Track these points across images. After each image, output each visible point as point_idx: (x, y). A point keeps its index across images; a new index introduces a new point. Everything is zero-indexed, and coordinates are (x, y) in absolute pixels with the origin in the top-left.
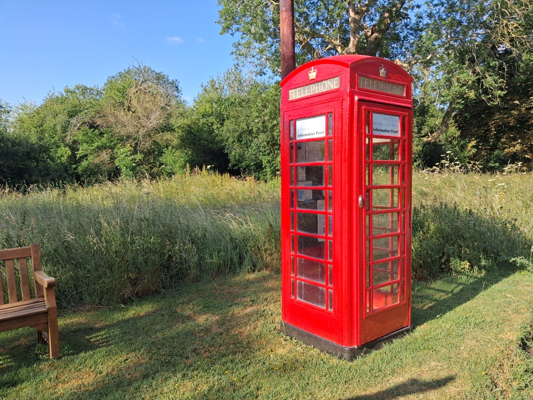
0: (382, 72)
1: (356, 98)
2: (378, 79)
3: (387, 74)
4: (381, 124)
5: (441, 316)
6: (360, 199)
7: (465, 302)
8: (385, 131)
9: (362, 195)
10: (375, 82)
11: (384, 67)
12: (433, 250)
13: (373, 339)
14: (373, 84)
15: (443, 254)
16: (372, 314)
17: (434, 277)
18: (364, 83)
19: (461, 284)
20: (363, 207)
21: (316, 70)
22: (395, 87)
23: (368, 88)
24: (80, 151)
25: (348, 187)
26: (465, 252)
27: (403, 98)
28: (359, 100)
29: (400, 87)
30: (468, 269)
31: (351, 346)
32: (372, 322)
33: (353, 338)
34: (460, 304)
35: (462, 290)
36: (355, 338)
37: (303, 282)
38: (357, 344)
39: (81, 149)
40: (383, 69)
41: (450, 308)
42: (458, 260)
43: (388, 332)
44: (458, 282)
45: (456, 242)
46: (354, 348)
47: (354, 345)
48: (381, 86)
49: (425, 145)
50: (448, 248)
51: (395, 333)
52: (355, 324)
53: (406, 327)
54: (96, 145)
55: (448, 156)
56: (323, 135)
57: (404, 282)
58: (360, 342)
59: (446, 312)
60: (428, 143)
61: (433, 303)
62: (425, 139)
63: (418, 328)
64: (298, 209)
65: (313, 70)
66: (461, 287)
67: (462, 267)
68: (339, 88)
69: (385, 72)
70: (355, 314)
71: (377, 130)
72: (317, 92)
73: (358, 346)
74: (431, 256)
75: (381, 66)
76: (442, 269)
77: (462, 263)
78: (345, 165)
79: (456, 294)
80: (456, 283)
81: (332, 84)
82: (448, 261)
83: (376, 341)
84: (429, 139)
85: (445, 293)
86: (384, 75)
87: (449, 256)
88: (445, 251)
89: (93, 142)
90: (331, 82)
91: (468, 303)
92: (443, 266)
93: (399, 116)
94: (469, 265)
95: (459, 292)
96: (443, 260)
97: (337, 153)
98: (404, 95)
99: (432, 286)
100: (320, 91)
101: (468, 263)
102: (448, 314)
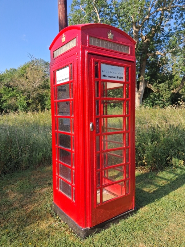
0: (110, 35)
1: (86, 52)
2: (107, 40)
3: (114, 37)
4: (109, 72)
5: (159, 199)
6: (91, 125)
7: (177, 188)
8: (111, 77)
9: (93, 122)
10: (104, 42)
11: (112, 32)
12: (162, 153)
13: (103, 221)
14: (102, 44)
15: (169, 155)
16: (102, 205)
17: (162, 169)
18: (95, 42)
19: (177, 174)
20: (93, 131)
21: (65, 36)
22: (121, 47)
23: (98, 46)
24: (3, 98)
25: (82, 117)
26: (182, 154)
27: (128, 55)
28: (88, 53)
29: (126, 47)
30: (183, 164)
31: (86, 227)
32: (102, 210)
33: (87, 222)
34: (174, 190)
35: (177, 179)
36: (89, 222)
37: (62, 180)
38: (90, 226)
39: (3, 97)
40: (111, 33)
41: (166, 193)
42: (177, 159)
43: (116, 215)
44: (176, 173)
45: (177, 148)
46: (87, 229)
47: (88, 226)
48: (110, 45)
49: (172, 94)
50: (172, 152)
51: (122, 215)
52: (88, 212)
53: (131, 210)
54: (9, 95)
55: (182, 99)
56: (68, 80)
57: (129, 180)
58: (92, 225)
59: (163, 196)
60: (174, 93)
61: (157, 188)
62: (172, 91)
63: (140, 210)
64: (59, 131)
65: (63, 36)
66: (177, 176)
67: (179, 163)
68: (76, 46)
69: (113, 36)
70: (88, 205)
71: (105, 76)
72: (66, 51)
73: (90, 227)
74: (161, 157)
75: (110, 31)
76: (168, 164)
77: (180, 161)
78: (80, 101)
79: (173, 182)
80: (174, 173)
81: (73, 44)
82: (171, 159)
83: (106, 222)
84: (174, 91)
85: (166, 181)
86: (112, 38)
87: (171, 157)
88: (170, 153)
89: (8, 94)
90: (72, 43)
91: (178, 190)
92: (168, 162)
93: (124, 67)
94: (184, 163)
95: (175, 181)
96: (168, 159)
97: (76, 92)
98: (129, 53)
99: (159, 176)
100: (67, 50)
101: (183, 161)
102: (163, 198)
